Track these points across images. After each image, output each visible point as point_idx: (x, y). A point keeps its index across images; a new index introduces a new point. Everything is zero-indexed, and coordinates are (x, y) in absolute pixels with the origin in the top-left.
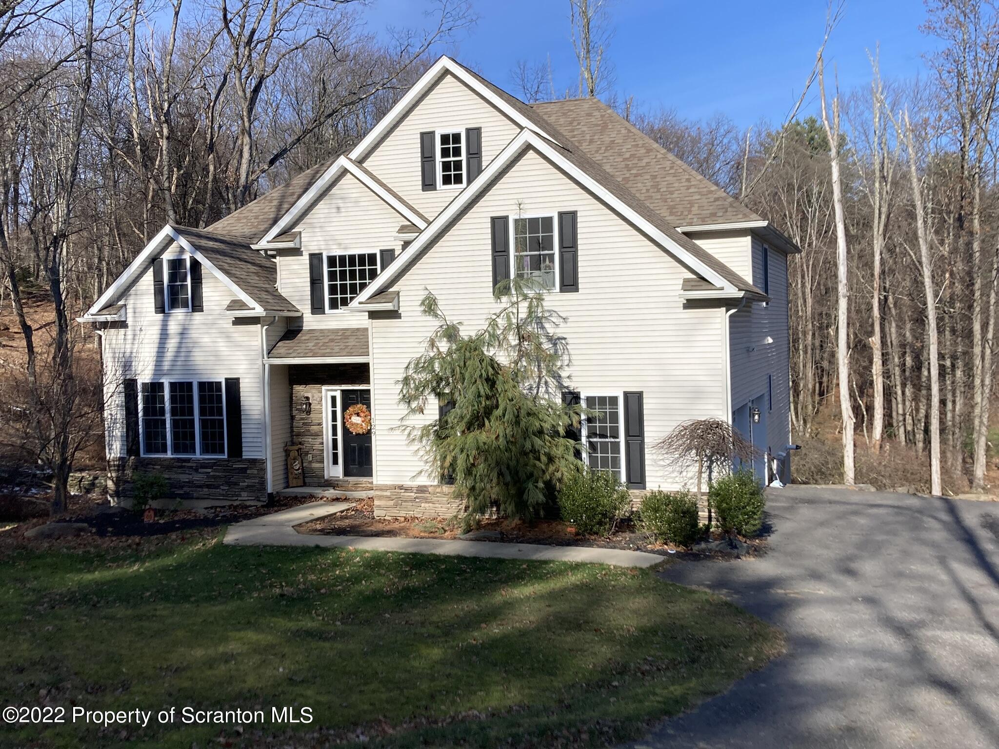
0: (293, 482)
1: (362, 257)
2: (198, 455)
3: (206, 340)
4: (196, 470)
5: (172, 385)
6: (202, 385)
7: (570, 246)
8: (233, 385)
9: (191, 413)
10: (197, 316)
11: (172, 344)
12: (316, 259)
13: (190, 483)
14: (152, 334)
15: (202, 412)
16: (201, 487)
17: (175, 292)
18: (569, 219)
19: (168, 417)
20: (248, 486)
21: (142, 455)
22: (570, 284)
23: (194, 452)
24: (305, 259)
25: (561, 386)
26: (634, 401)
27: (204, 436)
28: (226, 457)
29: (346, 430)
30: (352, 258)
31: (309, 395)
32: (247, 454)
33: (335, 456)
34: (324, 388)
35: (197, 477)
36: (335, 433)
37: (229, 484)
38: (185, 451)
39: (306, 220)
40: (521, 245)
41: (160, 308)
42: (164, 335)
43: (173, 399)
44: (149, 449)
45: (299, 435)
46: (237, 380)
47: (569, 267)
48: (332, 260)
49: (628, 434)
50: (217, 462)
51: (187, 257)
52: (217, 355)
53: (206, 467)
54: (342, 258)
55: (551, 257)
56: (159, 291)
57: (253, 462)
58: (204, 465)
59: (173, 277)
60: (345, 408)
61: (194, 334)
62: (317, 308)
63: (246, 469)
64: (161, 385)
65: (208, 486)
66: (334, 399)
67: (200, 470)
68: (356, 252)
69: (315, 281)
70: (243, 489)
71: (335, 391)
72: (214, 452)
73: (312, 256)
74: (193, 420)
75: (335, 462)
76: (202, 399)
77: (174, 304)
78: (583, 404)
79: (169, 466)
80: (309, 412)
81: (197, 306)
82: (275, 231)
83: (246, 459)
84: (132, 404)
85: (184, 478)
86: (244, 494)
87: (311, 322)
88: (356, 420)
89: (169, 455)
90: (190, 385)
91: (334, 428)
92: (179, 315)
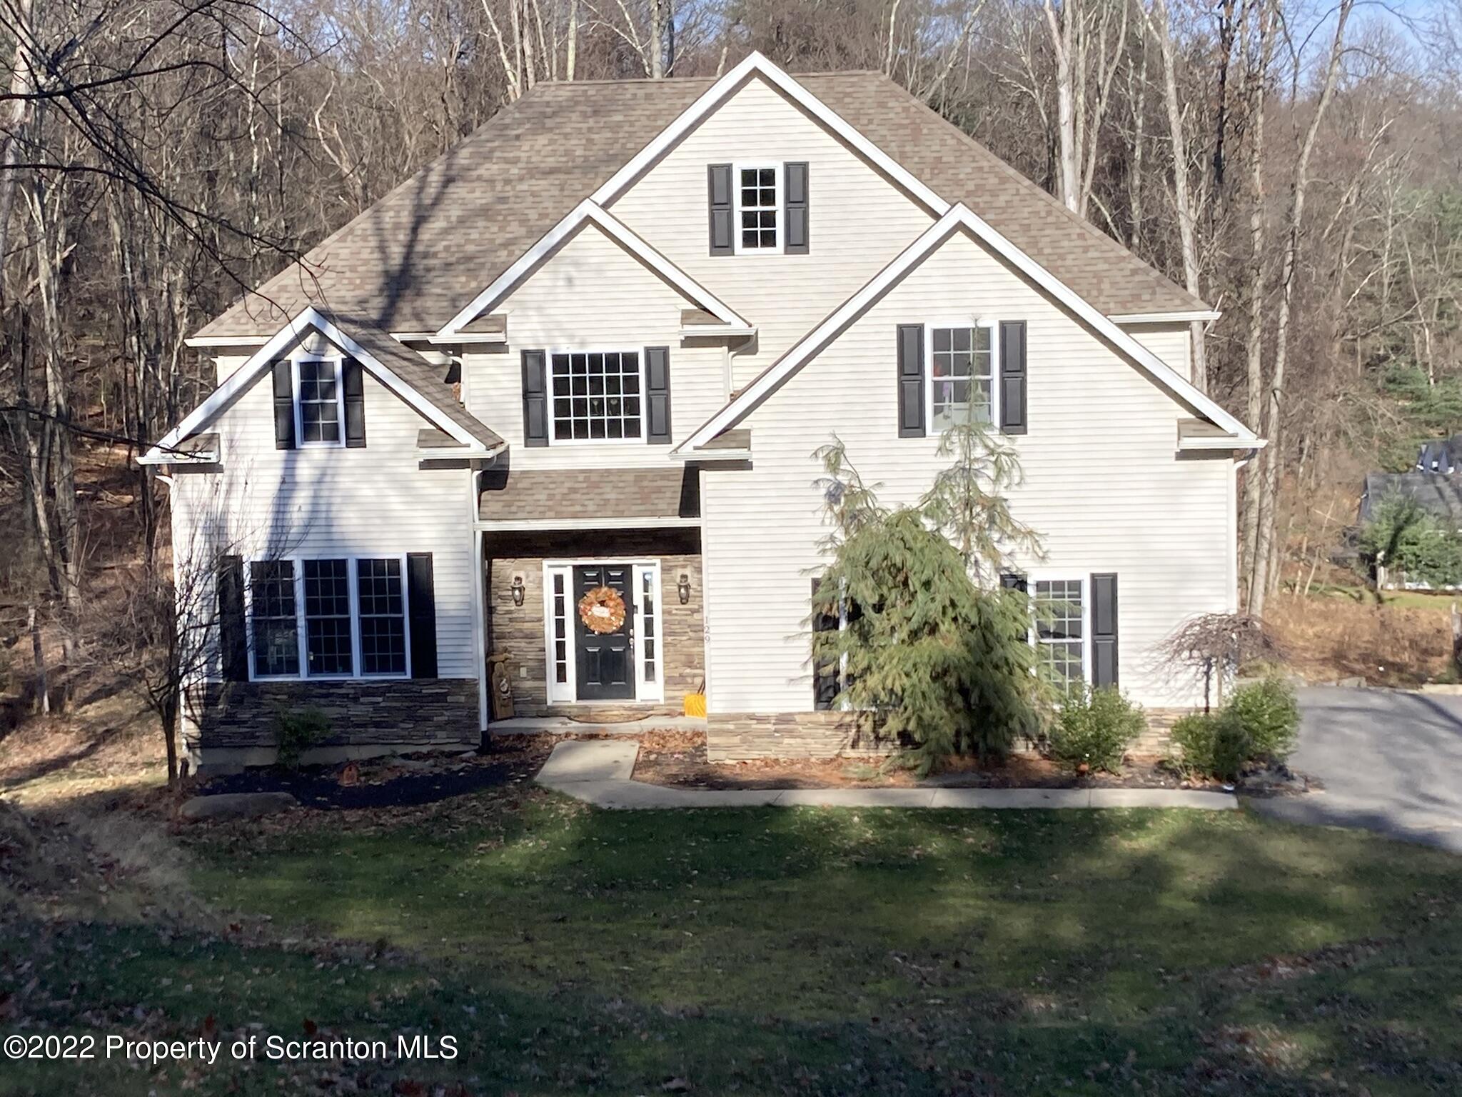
0: (500, 712)
1: (612, 360)
2: (357, 675)
3: (366, 491)
4: (355, 700)
5: (309, 566)
6: (364, 565)
7: (1015, 366)
8: (420, 565)
9: (344, 607)
10: (353, 455)
11: (301, 501)
12: (532, 359)
13: (345, 721)
14: (269, 481)
15: (364, 606)
16: (364, 725)
17: (309, 414)
18: (1015, 334)
19: (301, 614)
20: (447, 723)
21: (252, 679)
22: (1015, 421)
23: (348, 668)
24: (513, 359)
25: (998, 569)
26: (1105, 587)
27: (366, 645)
28: (408, 676)
29: (581, 629)
30: (596, 360)
31: (521, 574)
32: (443, 674)
33: (561, 669)
34: (546, 562)
35: (358, 711)
36: (560, 631)
37: (412, 717)
38: (331, 670)
39: (514, 296)
40: (941, 366)
41: (288, 442)
42: (287, 485)
43: (310, 588)
44: (262, 669)
45: (502, 636)
46: (429, 557)
47: (1014, 399)
48: (560, 362)
49: (1095, 631)
50: (392, 687)
51: (334, 358)
52: (385, 516)
53: (373, 695)
54: (579, 360)
55: (987, 386)
56: (283, 410)
57: (461, 682)
58: (368, 691)
59: (307, 390)
60: (579, 594)
61: (345, 482)
62: (535, 435)
63: (446, 695)
64: (288, 566)
65: (377, 725)
66: (559, 581)
67: (362, 700)
68: (603, 349)
69: (531, 394)
70: (440, 727)
71: (565, 567)
72: (384, 669)
73: (525, 354)
74: (347, 622)
75: (561, 677)
76: (363, 587)
77: (309, 434)
78: (1031, 591)
79: (300, 693)
80: (519, 602)
81: (357, 439)
82: (469, 314)
83: (445, 680)
84: (232, 597)
85: (330, 712)
86: (441, 735)
87: (522, 459)
88: (599, 611)
89: (303, 676)
90: (341, 565)
91: (560, 625)
92: (315, 452)
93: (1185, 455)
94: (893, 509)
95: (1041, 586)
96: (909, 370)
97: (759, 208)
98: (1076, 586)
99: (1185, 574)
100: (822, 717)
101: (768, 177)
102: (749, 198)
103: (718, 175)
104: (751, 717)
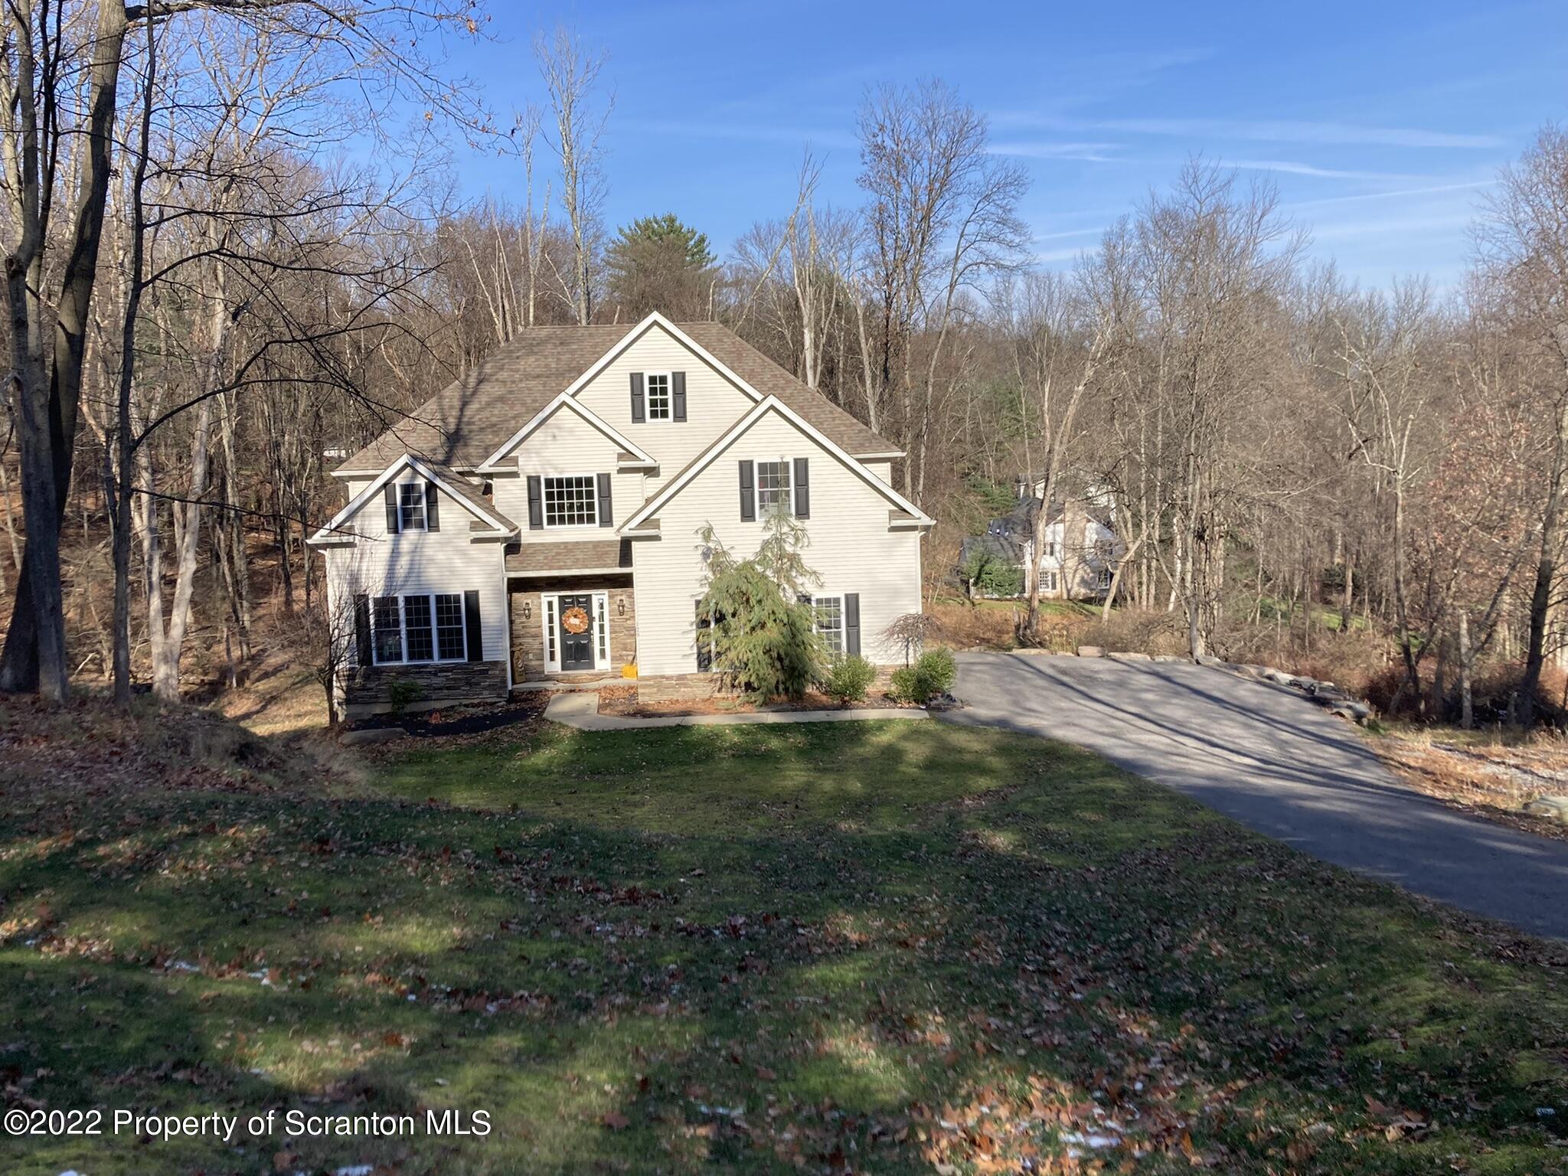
0: (518, 679)
1: (579, 482)
2: (436, 660)
3: (441, 556)
4: (435, 674)
5: (408, 599)
6: (439, 598)
7: (803, 482)
8: (472, 598)
9: (428, 622)
10: (433, 536)
11: (404, 562)
12: (533, 482)
13: (429, 686)
14: (383, 551)
15: (440, 622)
16: (440, 689)
17: (407, 514)
18: (802, 465)
19: (403, 627)
20: (489, 686)
21: (375, 664)
22: (803, 512)
23: (431, 657)
24: (522, 481)
25: (795, 592)
26: (853, 601)
27: (441, 643)
28: (466, 660)
29: (564, 631)
30: (569, 482)
31: (529, 601)
32: (485, 658)
33: (552, 654)
34: (543, 594)
35: (437, 681)
36: (551, 632)
37: (470, 684)
38: (421, 658)
39: (522, 446)
40: (763, 483)
41: (394, 529)
42: (395, 554)
43: (408, 612)
44: (381, 659)
45: (519, 637)
46: (476, 593)
47: (802, 500)
48: (549, 483)
49: (848, 625)
50: (457, 666)
51: (421, 482)
52: (453, 571)
53: (446, 671)
54: (560, 482)
55: (788, 493)
56: (391, 512)
57: (496, 663)
58: (443, 669)
59: (406, 500)
60: (562, 611)
61: (429, 552)
62: (535, 523)
63: (488, 670)
64: (395, 600)
65: (448, 688)
66: (550, 604)
67: (439, 674)
68: (574, 475)
69: (533, 500)
70: (485, 688)
71: (554, 597)
72: (451, 657)
73: (529, 478)
74: (430, 631)
75: (552, 658)
76: (439, 610)
77: (407, 524)
78: (814, 604)
79: (404, 672)
80: (528, 617)
81: (433, 525)
82: (497, 456)
83: (487, 662)
84: (363, 618)
85: (422, 682)
86: (485, 692)
87: (528, 536)
88: (574, 621)
89: (405, 662)
90: (426, 599)
91: (551, 629)
92: (411, 534)
93: (893, 529)
94: (740, 561)
95: (819, 601)
96: (746, 485)
97: (659, 397)
98: (837, 600)
99: (895, 593)
100: (702, 676)
101: (663, 380)
102: (653, 391)
103: (636, 379)
104: (663, 677)
